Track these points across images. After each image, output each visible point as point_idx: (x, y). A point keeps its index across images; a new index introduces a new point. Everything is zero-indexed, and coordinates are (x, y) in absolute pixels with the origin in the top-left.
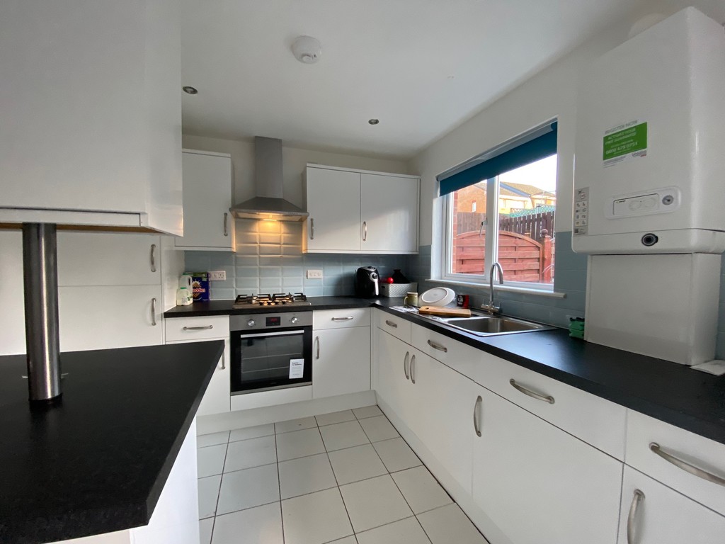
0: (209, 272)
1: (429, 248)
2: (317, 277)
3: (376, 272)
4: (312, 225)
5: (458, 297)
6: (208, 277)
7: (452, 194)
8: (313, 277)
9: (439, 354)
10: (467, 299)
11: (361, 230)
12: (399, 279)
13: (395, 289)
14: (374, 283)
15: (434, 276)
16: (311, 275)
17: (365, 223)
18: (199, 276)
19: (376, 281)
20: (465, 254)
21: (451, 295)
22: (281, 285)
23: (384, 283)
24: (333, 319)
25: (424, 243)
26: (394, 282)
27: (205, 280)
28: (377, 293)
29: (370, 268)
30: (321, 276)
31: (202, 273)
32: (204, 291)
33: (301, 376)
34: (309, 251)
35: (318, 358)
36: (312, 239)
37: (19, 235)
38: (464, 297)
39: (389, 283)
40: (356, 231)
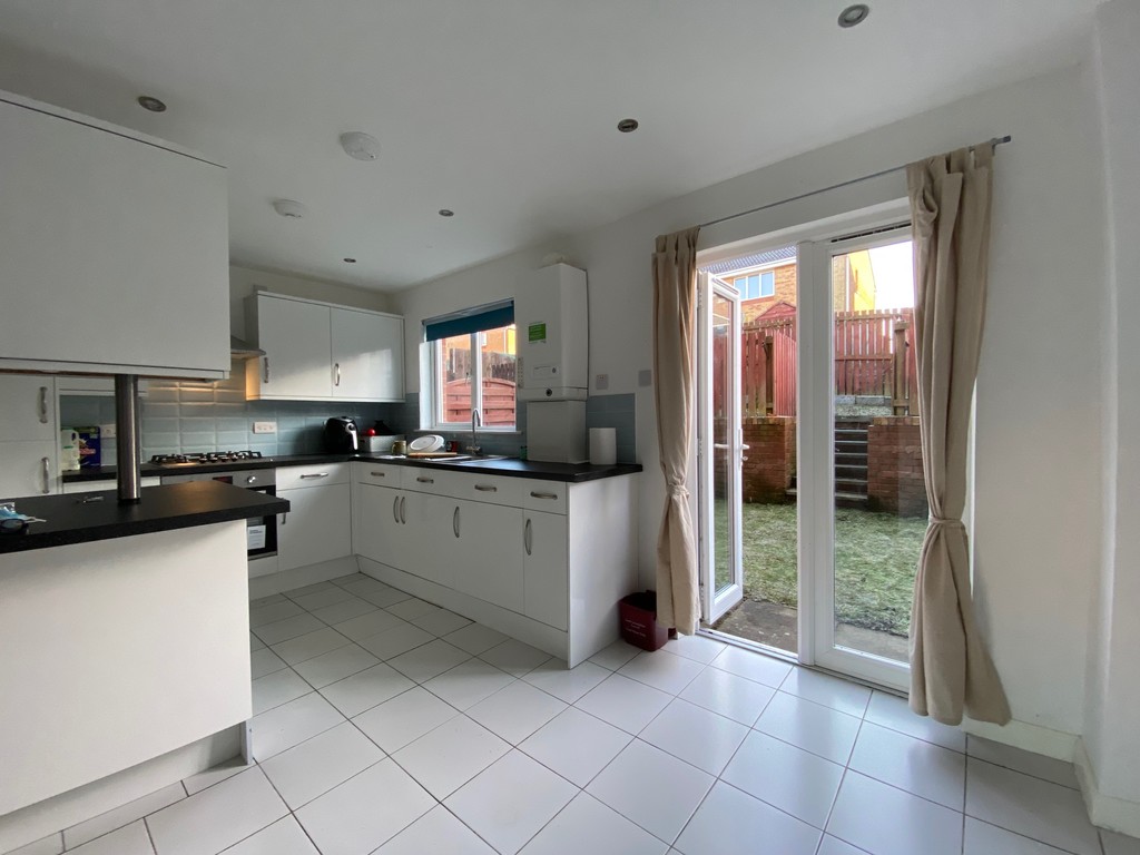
0: (100, 426)
1: (417, 396)
2: (269, 430)
3: (352, 422)
4: (266, 365)
5: (446, 443)
6: (99, 433)
7: (439, 341)
8: (263, 431)
9: (427, 487)
10: (455, 443)
11: (333, 374)
12: (382, 430)
13: (377, 443)
14: (351, 436)
15: (424, 425)
16: (259, 428)
17: (337, 365)
18: (86, 431)
19: (354, 433)
20: (458, 403)
21: (440, 441)
22: (214, 442)
23: (364, 436)
24: (303, 477)
25: (411, 390)
26: (377, 434)
27: (94, 436)
28: (356, 447)
29: (345, 418)
30: (275, 430)
31: (89, 428)
32: (93, 452)
33: (262, 545)
34: (262, 398)
35: (284, 523)
36: (266, 382)
37: (113, 381)
38: (452, 443)
39: (371, 435)
40: (325, 374)
